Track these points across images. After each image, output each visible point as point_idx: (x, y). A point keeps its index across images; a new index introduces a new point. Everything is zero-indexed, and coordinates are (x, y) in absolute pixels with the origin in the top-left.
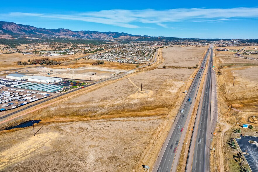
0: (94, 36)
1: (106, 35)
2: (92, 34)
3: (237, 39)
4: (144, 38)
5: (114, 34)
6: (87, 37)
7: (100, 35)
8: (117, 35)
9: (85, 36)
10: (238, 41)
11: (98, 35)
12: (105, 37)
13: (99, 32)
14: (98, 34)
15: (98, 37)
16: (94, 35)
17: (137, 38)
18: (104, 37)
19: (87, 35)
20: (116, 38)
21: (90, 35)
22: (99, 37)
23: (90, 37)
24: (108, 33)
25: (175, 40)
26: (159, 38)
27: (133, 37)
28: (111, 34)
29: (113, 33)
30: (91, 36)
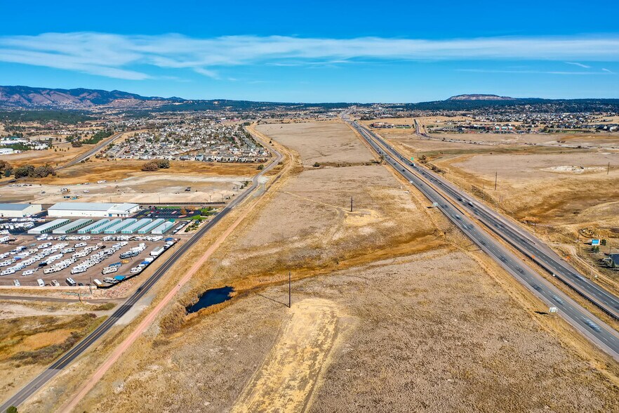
0: (37, 100)
1: (72, 97)
2: (31, 95)
3: (383, 102)
4: (177, 104)
5: (95, 94)
6: (17, 103)
7: (54, 97)
8: (103, 97)
9: (11, 100)
10: (387, 108)
11: (48, 96)
12: (70, 101)
13: (51, 90)
14: (48, 94)
15: (49, 102)
16: (38, 98)
17: (160, 104)
18: (67, 103)
19: (16, 97)
20: (103, 103)
21: (25, 98)
22: (53, 102)
23: (26, 102)
24: (76, 93)
25: (253, 106)
26: (216, 103)
27: (148, 102)
28: (85, 94)
29: (90, 92)
30: (30, 100)
